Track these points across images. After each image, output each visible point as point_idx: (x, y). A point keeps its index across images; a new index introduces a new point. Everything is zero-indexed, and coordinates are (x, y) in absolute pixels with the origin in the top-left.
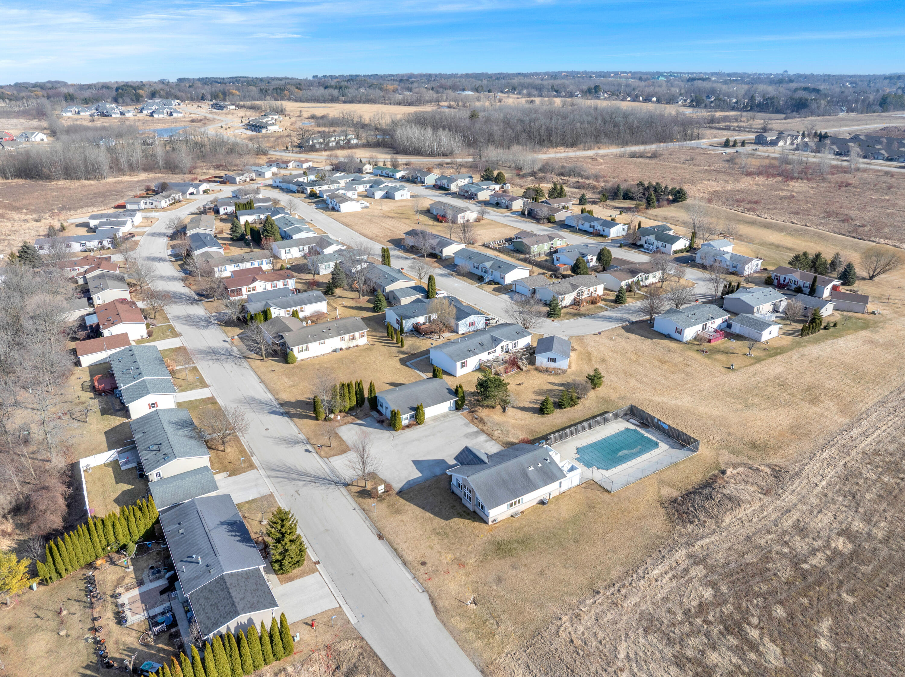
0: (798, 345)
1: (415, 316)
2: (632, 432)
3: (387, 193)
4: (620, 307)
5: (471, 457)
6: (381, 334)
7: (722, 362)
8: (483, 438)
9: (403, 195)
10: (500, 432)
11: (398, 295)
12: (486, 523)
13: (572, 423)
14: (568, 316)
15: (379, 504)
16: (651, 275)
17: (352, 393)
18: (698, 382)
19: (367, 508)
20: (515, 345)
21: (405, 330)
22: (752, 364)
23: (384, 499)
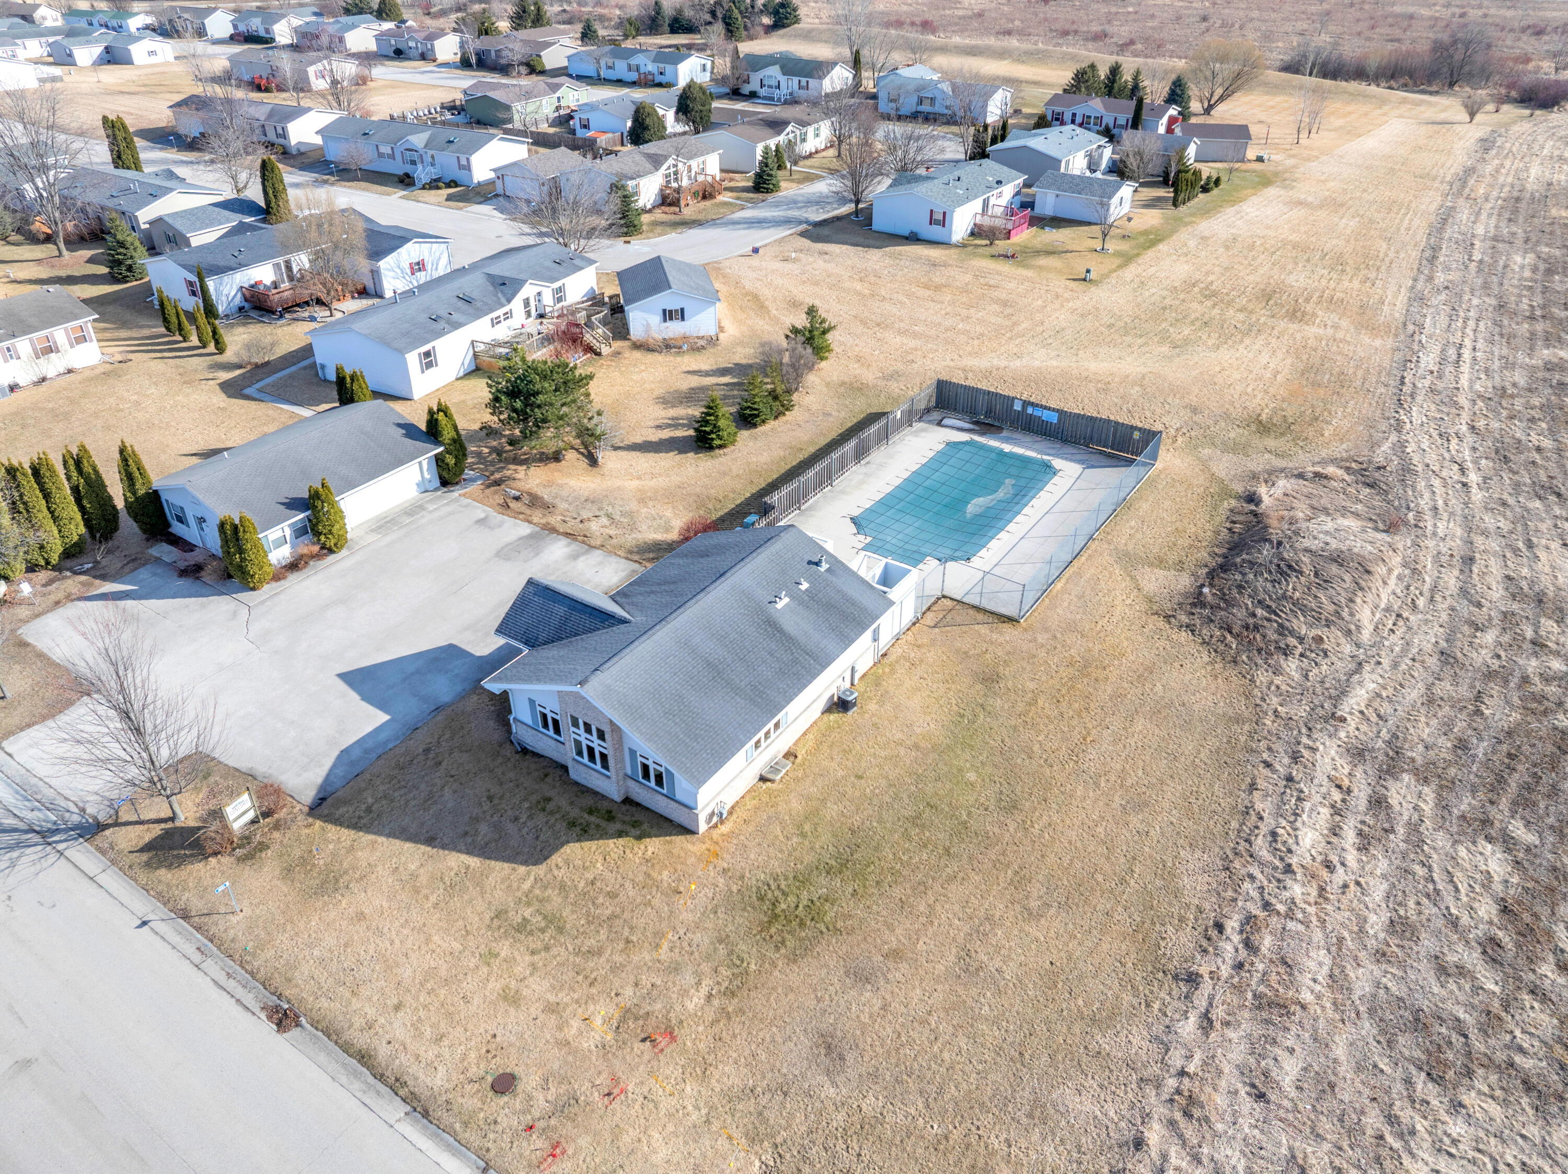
0: (1179, 223)
1: (241, 265)
2: (967, 448)
3: (107, 50)
4: (770, 198)
5: (560, 610)
6: (146, 332)
7: (1060, 272)
8: (558, 550)
9: (152, 53)
10: (604, 521)
11: (179, 225)
12: (687, 831)
13: (801, 457)
14: (659, 229)
15: (247, 872)
16: (811, 130)
17: (56, 496)
18: (1039, 317)
19: (197, 905)
20: (559, 295)
21: (221, 309)
22: (1120, 267)
23: (263, 847)
